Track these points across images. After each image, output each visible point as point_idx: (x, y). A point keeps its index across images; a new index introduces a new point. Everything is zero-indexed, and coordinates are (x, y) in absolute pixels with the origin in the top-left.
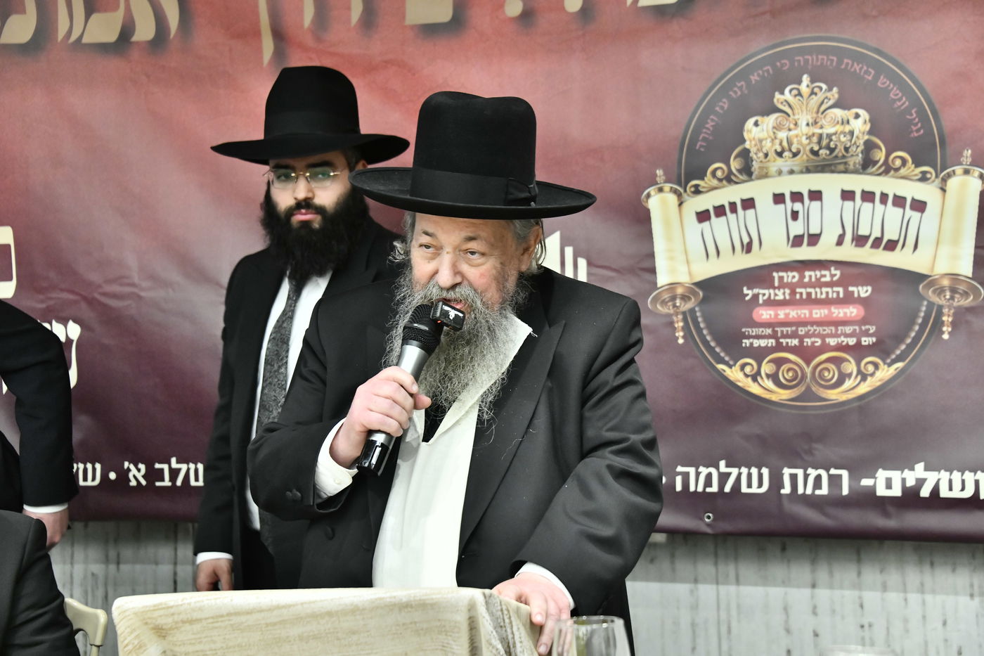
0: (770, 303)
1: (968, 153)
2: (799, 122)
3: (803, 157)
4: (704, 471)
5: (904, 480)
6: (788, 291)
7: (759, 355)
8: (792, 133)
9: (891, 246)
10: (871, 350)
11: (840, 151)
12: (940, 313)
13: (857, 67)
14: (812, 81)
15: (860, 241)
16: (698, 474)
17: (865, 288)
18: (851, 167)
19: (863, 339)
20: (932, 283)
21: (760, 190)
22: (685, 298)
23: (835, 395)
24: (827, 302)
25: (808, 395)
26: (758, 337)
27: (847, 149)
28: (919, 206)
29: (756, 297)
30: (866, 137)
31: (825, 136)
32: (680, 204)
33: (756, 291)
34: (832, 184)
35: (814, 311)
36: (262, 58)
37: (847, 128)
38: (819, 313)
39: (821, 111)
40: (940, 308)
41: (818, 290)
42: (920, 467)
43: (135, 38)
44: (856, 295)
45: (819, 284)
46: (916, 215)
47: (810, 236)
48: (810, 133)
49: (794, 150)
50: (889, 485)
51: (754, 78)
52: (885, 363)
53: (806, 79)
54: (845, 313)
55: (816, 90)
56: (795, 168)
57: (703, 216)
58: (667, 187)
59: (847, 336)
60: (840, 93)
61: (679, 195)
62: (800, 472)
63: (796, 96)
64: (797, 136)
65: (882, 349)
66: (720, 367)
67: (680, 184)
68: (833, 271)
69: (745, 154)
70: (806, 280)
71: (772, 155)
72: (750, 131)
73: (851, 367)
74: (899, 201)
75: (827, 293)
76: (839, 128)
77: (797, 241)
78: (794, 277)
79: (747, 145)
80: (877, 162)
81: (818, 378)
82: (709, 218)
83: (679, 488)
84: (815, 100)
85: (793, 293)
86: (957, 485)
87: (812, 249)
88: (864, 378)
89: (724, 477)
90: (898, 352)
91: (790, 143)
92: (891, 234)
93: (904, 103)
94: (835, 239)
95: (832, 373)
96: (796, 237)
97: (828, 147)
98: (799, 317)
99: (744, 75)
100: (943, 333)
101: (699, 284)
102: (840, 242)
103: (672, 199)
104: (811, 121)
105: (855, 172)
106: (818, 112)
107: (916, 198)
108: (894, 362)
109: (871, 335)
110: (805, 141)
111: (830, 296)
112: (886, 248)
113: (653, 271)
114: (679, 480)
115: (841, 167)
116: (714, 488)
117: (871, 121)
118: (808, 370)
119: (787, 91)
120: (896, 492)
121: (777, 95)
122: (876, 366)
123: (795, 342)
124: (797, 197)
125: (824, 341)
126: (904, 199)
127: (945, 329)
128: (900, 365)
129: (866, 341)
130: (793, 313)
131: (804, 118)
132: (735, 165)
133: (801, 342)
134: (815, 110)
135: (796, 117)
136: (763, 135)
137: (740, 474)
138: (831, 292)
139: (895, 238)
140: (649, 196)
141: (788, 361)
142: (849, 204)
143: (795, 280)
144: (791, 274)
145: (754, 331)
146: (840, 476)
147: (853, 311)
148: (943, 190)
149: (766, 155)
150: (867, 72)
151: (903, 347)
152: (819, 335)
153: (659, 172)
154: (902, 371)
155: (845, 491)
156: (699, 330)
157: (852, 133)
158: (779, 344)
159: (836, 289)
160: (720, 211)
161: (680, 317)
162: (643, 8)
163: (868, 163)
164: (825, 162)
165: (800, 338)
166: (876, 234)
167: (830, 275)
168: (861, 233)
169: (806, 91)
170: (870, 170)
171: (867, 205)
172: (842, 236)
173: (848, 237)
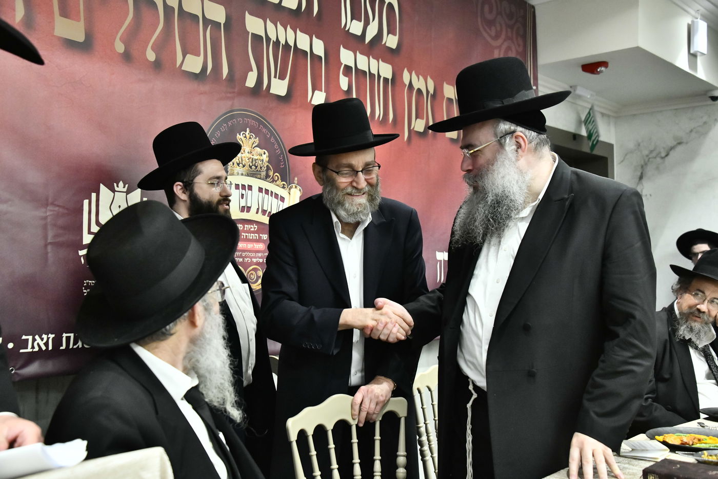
1: (296, 179)
3: (247, 168)
8: (243, 155)
11: (259, 168)
13: (264, 130)
14: (250, 132)
15: (264, 212)
17: (265, 236)
18: (262, 177)
23: (255, 286)
24: (253, 241)
27: (261, 168)
28: (282, 199)
30: (267, 164)
31: (254, 160)
34: (256, 183)
35: (248, 245)
37: (261, 158)
38: (250, 246)
41: (249, 234)
44: (262, 238)
45: (249, 232)
46: (282, 203)
47: (247, 207)
48: (249, 157)
49: (244, 164)
51: (229, 124)
53: (248, 130)
54: (259, 247)
55: (251, 136)
56: (244, 173)
59: (260, 258)
60: (259, 140)
63: (244, 137)
64: (245, 157)
70: (245, 229)
73: (260, 273)
74: (276, 196)
75: (253, 236)
76: (259, 157)
77: (243, 209)
80: (270, 176)
84: (251, 141)
87: (247, 213)
91: (242, 160)
92: (273, 211)
93: (278, 151)
94: (256, 210)
95: (253, 276)
96: (242, 207)
98: (243, 247)
99: (226, 121)
102: (257, 213)
104: (249, 151)
105: (263, 179)
106: (252, 147)
107: (281, 195)
110: (247, 160)
111: (253, 238)
115: (259, 176)
118: (245, 274)
121: (239, 135)
123: (241, 260)
124: (244, 187)
125: (251, 260)
126: (278, 195)
131: (247, 149)
135: (245, 148)
138: (251, 236)
142: (261, 194)
143: (241, 229)
147: (261, 246)
148: (290, 194)
150: (267, 134)
152: (250, 257)
157: (263, 160)
159: (256, 235)
162: (184, 71)
163: (267, 176)
164: (254, 172)
165: (243, 258)
166: (269, 210)
167: (254, 227)
168: (264, 209)
169: (248, 136)
170: (268, 180)
171: (266, 196)
172: (258, 209)
173: (260, 210)
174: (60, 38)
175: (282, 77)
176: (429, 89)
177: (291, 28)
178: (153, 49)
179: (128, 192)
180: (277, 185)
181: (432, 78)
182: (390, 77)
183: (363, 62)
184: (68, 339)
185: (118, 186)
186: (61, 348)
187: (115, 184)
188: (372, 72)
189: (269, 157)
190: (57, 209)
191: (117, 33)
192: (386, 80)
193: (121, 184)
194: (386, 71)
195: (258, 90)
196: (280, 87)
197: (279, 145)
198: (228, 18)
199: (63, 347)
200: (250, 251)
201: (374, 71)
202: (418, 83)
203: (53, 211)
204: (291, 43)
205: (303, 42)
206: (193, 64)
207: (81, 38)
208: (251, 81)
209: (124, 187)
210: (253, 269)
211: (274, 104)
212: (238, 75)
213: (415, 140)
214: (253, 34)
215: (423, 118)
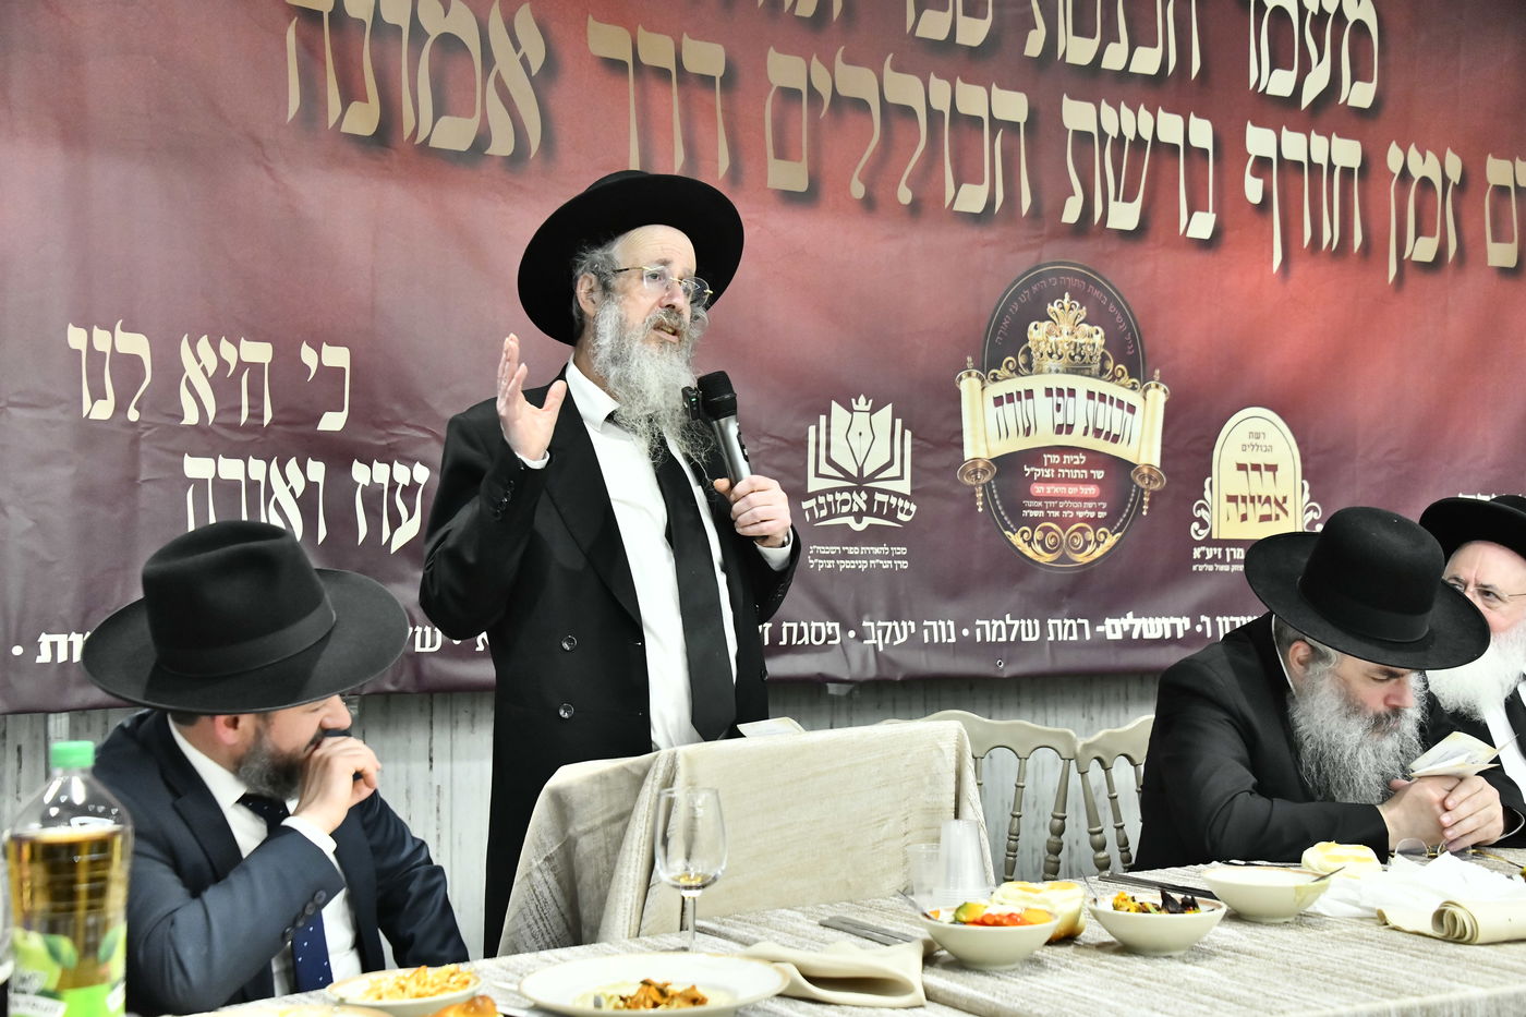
0: (1042, 480)
1: (1157, 372)
2: (1062, 331)
3: (1066, 359)
4: (996, 623)
5: (1122, 626)
6: (1053, 471)
7: (1033, 523)
8: (1059, 339)
9: (1116, 439)
10: (1103, 522)
11: (1087, 358)
12: (1143, 495)
13: (1097, 293)
14: (1071, 299)
15: (1098, 433)
16: (991, 626)
17: (1100, 472)
18: (1093, 373)
19: (1098, 513)
20: (1138, 471)
21: (1036, 383)
22: (984, 472)
23: (1081, 558)
24: (1079, 482)
25: (1064, 559)
26: (1033, 509)
27: (1091, 357)
28: (1132, 409)
29: (1032, 473)
30: (1102, 350)
31: (1078, 345)
32: (983, 389)
33: (1032, 469)
34: (1082, 384)
35: (1069, 489)
37: (1091, 341)
38: (1072, 490)
39: (1076, 324)
40: (1143, 490)
41: (1072, 471)
42: (1130, 615)
44: (1095, 477)
45: (1071, 466)
46: (1130, 415)
47: (1068, 426)
48: (1068, 341)
49: (1059, 353)
50: (1114, 631)
51: (1035, 288)
52: (1111, 533)
53: (1067, 296)
54: (1089, 492)
55: (1073, 306)
56: (1060, 368)
57: (998, 401)
58: (975, 372)
59: (1090, 510)
60: (1087, 311)
61: (983, 381)
62: (1059, 622)
63: (1061, 309)
64: (1061, 342)
65: (1109, 522)
66: (1007, 533)
67: (983, 372)
68: (1082, 456)
69: (1028, 351)
70: (1064, 462)
71: (1045, 355)
72: (1031, 333)
73: (1090, 536)
74: (1120, 404)
75: (1077, 474)
76: (1086, 340)
77: (1059, 429)
78: (1056, 459)
79: (1030, 344)
80: (1108, 370)
81: (1070, 543)
82: (1002, 404)
83: (979, 639)
84: (1072, 315)
85: (1056, 473)
86: (1153, 629)
87: (1068, 436)
88: (1098, 543)
89: (1010, 628)
90: (1119, 524)
91: (1057, 348)
92: (1115, 430)
93: (1122, 327)
94: (1082, 430)
95: (1079, 542)
96: (1059, 425)
97: (1080, 354)
98: (1060, 492)
99: (1027, 285)
100: (1144, 510)
101: (995, 460)
102: (1085, 434)
103: (977, 382)
104: (1070, 331)
105: (1095, 377)
106: (1074, 324)
107: (1130, 402)
108: (1116, 532)
109: (1103, 510)
110: (1066, 347)
111: (1079, 477)
112: (1112, 441)
113: (961, 446)
114: (978, 631)
115: (1087, 372)
116: (1004, 639)
117: (1105, 337)
118: (1064, 537)
119: (1055, 304)
120: (1119, 636)
121: (1049, 306)
122: (1106, 535)
123: (1057, 514)
124: (1060, 392)
125: (1075, 514)
126: (1123, 402)
128: (1119, 535)
129: (1102, 515)
130: (1057, 489)
131: (1066, 328)
132: (1022, 360)
133: (1061, 514)
134: (1072, 321)
135: (1061, 326)
136: (1040, 338)
137: (1020, 625)
138: (1074, 474)
139: (1118, 433)
140: (961, 379)
141: (1051, 529)
142: (1091, 402)
143: (1057, 462)
144: (1055, 457)
145: (1030, 503)
146: (1084, 624)
147: (1092, 490)
148: (1145, 399)
149: (1042, 355)
150: (1102, 298)
151: (1121, 520)
152: (1072, 509)
153: (969, 359)
154: (1120, 539)
155: (1088, 637)
156: (994, 501)
157: (1094, 345)
158: (1047, 515)
159: (1083, 471)
160: (1010, 398)
161: (980, 488)
162: (957, 213)
163: (1103, 371)
164: (1078, 366)
165: (1061, 510)
166: (1107, 429)
167: (1080, 459)
168: (1098, 427)
169: (1067, 305)
170: (1105, 377)
171: (1102, 404)
172: (1087, 428)
173: (1091, 429)
174: (776, 192)
175: (1129, 197)
176: (1449, 174)
177: (1146, 108)
178: (908, 184)
179: (872, 411)
180: (1123, 386)
181: (1455, 151)
182: (1355, 163)
183: (1295, 146)
184: (790, 630)
185: (857, 403)
186: (781, 643)
187: (853, 400)
188: (1315, 160)
189: (1106, 337)
190: (772, 441)
191: (855, 166)
192: (1347, 172)
193: (862, 399)
194: (1348, 153)
195: (1085, 226)
196: (1124, 216)
197: (1124, 315)
198: (1032, 112)
199: (784, 642)
200: (1072, 499)
201: (1320, 157)
202: (1423, 166)
203: (768, 444)
204: (1147, 135)
205: (1170, 128)
206: (972, 199)
207: (801, 185)
208: (1072, 212)
209: (867, 404)
210: (1078, 529)
211: (1113, 246)
212: (1047, 205)
213: (1413, 280)
214: (1076, 132)
215: (1433, 235)
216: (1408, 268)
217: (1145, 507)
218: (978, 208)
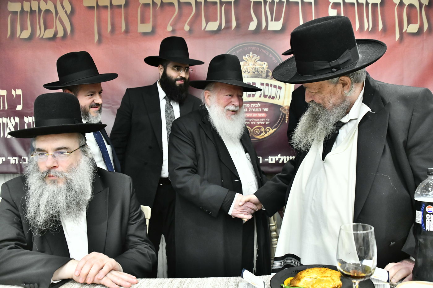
2: (250, 64)
3: (251, 73)
5: (275, 159)
6: (247, 109)
8: (248, 67)
9: (273, 98)
10: (268, 125)
11: (260, 72)
12: (285, 116)
13: (264, 51)
14: (253, 54)
15: (265, 96)
17: (267, 109)
18: (263, 77)
19: (266, 122)
20: (283, 108)
23: (259, 137)
24: (257, 112)
27: (262, 72)
28: (280, 88)
30: (267, 69)
31: (256, 68)
34: (258, 81)
36: (94, 41)
37: (262, 67)
38: (255, 115)
39: (255, 61)
40: (285, 114)
41: (255, 109)
42: (279, 155)
43: (57, 36)
44: (264, 111)
45: (255, 107)
46: (279, 90)
47: (253, 95)
48: (253, 67)
49: (248, 71)
50: (272, 160)
51: (238, 51)
52: (272, 129)
53: (251, 53)
54: (262, 115)
55: (254, 56)
56: (249, 76)
59: (262, 121)
60: (260, 57)
63: (249, 57)
64: (249, 68)
65: (271, 125)
68: (259, 104)
70: (252, 106)
73: (263, 130)
74: (275, 86)
75: (257, 110)
76: (260, 66)
78: (248, 105)
80: (270, 76)
81: (254, 132)
84: (254, 59)
85: (248, 110)
87: (253, 98)
88: (266, 133)
90: (275, 126)
91: (247, 69)
92: (273, 95)
94: (259, 96)
95: (258, 132)
96: (249, 95)
97: (257, 71)
98: (250, 116)
99: (235, 51)
100: (286, 121)
102: (260, 97)
104: (253, 64)
105: (264, 78)
106: (254, 62)
107: (279, 86)
108: (274, 128)
109: (268, 121)
110: (251, 69)
111: (258, 111)
112: (272, 99)
115: (261, 77)
117: (268, 65)
118: (252, 131)
119: (246, 56)
120: (274, 162)
121: (244, 57)
122: (269, 129)
123: (248, 123)
124: (249, 84)
125: (256, 123)
126: (276, 86)
127: (286, 120)
128: (275, 129)
129: (267, 123)
131: (251, 63)
133: (250, 123)
134: (254, 61)
135: (249, 63)
139: (274, 96)
142: (262, 86)
143: (249, 106)
144: (247, 105)
146: (260, 158)
147: (263, 115)
148: (286, 86)
150: (266, 53)
151: (276, 124)
152: (255, 121)
154: (275, 131)
157: (263, 68)
159: (259, 109)
162: (207, 31)
163: (267, 76)
164: (256, 75)
166: (269, 95)
168: (265, 94)
169: (251, 56)
170: (268, 78)
171: (267, 87)
173: (262, 95)
174: (140, 33)
175: (277, 19)
176: (422, 3)
182: (378, 1)
192: (374, 4)
195: (259, 31)
196: (276, 26)
197: (276, 57)
200: (255, 118)
206: (213, 26)
207: (150, 30)
208: (253, 26)
210: (258, 128)
211: (270, 36)
212: (243, 25)
213: (407, 40)
214: (254, 2)
215: (416, 23)
216: (405, 35)
217: (287, 120)
218: (215, 28)
